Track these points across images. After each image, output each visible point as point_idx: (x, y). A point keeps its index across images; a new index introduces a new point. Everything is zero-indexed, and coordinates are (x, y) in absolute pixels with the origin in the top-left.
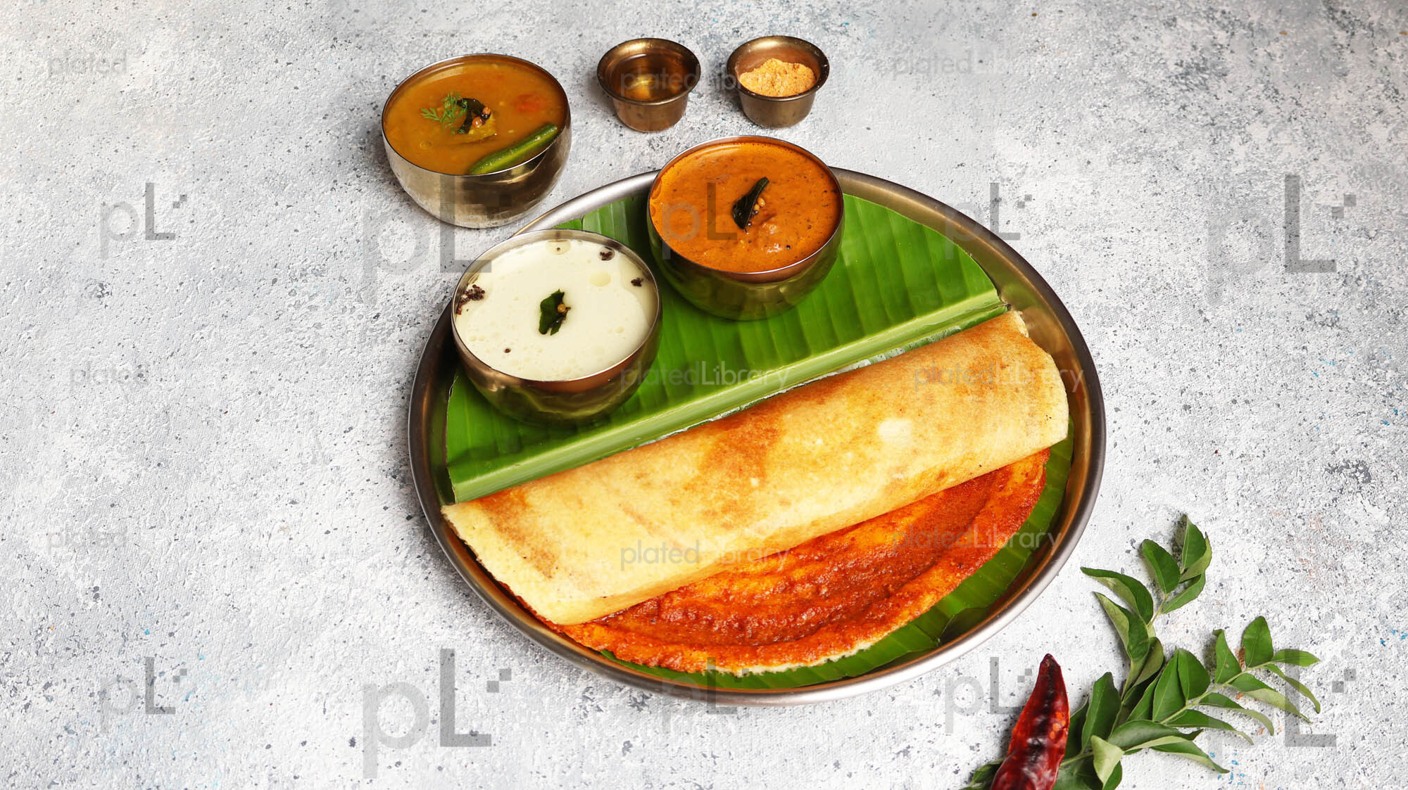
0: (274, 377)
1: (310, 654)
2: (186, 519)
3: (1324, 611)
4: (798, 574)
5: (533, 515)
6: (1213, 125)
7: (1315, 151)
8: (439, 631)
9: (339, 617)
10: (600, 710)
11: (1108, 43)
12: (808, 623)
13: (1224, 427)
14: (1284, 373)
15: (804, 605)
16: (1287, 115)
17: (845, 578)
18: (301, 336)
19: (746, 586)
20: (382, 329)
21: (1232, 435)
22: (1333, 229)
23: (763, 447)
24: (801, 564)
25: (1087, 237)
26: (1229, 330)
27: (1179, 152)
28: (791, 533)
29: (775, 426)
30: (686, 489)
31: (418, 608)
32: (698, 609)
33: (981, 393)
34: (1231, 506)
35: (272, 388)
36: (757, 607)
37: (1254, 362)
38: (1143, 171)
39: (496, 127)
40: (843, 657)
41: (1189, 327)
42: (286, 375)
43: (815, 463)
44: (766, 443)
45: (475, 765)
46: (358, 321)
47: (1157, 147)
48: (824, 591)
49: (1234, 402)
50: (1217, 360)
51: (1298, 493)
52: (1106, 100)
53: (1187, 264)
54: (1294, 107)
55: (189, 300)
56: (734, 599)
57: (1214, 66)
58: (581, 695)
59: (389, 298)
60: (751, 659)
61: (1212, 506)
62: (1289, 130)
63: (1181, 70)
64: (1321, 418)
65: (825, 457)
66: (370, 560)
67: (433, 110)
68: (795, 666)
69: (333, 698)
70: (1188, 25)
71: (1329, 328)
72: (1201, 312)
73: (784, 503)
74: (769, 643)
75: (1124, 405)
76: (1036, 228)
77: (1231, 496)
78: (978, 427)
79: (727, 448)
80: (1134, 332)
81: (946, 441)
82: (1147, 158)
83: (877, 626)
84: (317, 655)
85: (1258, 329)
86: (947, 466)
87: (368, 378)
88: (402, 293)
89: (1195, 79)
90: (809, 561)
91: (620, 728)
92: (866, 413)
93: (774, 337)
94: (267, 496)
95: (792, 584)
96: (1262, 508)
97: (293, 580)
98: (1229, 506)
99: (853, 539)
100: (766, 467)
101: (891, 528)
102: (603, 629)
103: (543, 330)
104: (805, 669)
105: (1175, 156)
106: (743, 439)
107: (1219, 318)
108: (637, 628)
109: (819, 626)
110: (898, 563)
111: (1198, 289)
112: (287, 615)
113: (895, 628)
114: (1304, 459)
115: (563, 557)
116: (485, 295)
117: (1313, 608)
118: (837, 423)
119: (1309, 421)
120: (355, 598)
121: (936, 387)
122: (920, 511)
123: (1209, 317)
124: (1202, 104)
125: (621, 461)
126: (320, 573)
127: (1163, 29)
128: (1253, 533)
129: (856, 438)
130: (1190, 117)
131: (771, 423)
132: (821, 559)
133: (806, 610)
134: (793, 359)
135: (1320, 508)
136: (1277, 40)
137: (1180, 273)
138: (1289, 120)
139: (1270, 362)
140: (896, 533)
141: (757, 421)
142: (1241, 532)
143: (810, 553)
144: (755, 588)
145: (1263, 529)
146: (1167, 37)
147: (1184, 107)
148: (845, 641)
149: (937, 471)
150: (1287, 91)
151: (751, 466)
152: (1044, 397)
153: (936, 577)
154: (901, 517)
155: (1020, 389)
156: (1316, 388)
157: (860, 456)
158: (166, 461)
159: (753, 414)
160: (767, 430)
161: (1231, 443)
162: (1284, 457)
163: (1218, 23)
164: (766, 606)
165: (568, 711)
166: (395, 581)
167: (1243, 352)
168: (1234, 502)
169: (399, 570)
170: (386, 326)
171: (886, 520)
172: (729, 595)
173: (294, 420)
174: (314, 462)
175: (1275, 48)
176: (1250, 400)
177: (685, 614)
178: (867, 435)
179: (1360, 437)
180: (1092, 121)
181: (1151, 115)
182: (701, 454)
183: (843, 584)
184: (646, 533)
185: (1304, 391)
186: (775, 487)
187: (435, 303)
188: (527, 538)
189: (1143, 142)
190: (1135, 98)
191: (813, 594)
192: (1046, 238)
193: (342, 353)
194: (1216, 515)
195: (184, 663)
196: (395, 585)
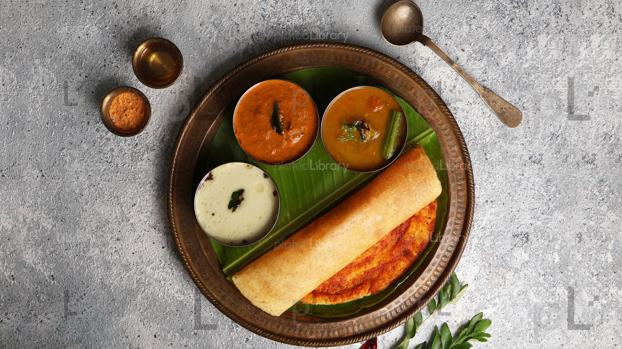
0: (98, 178)
1: (135, 303)
2: (79, 246)
3: (493, 296)
7: (565, 54)
8: (180, 295)
9: (143, 289)
14: (511, 187)
16: (560, 28)
18: (106, 156)
20: (140, 152)
21: (481, 218)
26: (495, 165)
31: (171, 286)
35: (99, 184)
37: (500, 181)
41: (478, 162)
42: (104, 177)
45: (197, 345)
46: (129, 148)
49: (487, 201)
51: (499, 245)
66: (151, 266)
69: (146, 320)
71: (536, 164)
72: (486, 154)
77: (473, 248)
84: (138, 304)
85: (507, 165)
91: (245, 333)
94: (107, 236)
96: (483, 252)
97: (124, 274)
98: (471, 251)
107: (492, 158)
111: (488, 141)
112: (124, 288)
114: (506, 230)
117: (489, 295)
119: (513, 212)
120: (148, 281)
123: (488, 158)
126: (134, 271)
130: (513, 27)
135: (505, 252)
138: (560, 32)
139: (507, 181)
142: (473, 262)
145: (481, 261)
147: (512, 20)
150: (565, 10)
156: (521, 195)
158: (64, 219)
161: (480, 222)
162: (498, 229)
165: (227, 327)
166: (161, 275)
167: (498, 176)
169: (162, 270)
170: (141, 151)
173: (111, 200)
174: (122, 221)
179: (531, 220)
180: (465, 28)
181: (495, 25)
185: (516, 197)
187: (160, 138)
189: (486, 45)
195: (92, 306)
196: (161, 277)
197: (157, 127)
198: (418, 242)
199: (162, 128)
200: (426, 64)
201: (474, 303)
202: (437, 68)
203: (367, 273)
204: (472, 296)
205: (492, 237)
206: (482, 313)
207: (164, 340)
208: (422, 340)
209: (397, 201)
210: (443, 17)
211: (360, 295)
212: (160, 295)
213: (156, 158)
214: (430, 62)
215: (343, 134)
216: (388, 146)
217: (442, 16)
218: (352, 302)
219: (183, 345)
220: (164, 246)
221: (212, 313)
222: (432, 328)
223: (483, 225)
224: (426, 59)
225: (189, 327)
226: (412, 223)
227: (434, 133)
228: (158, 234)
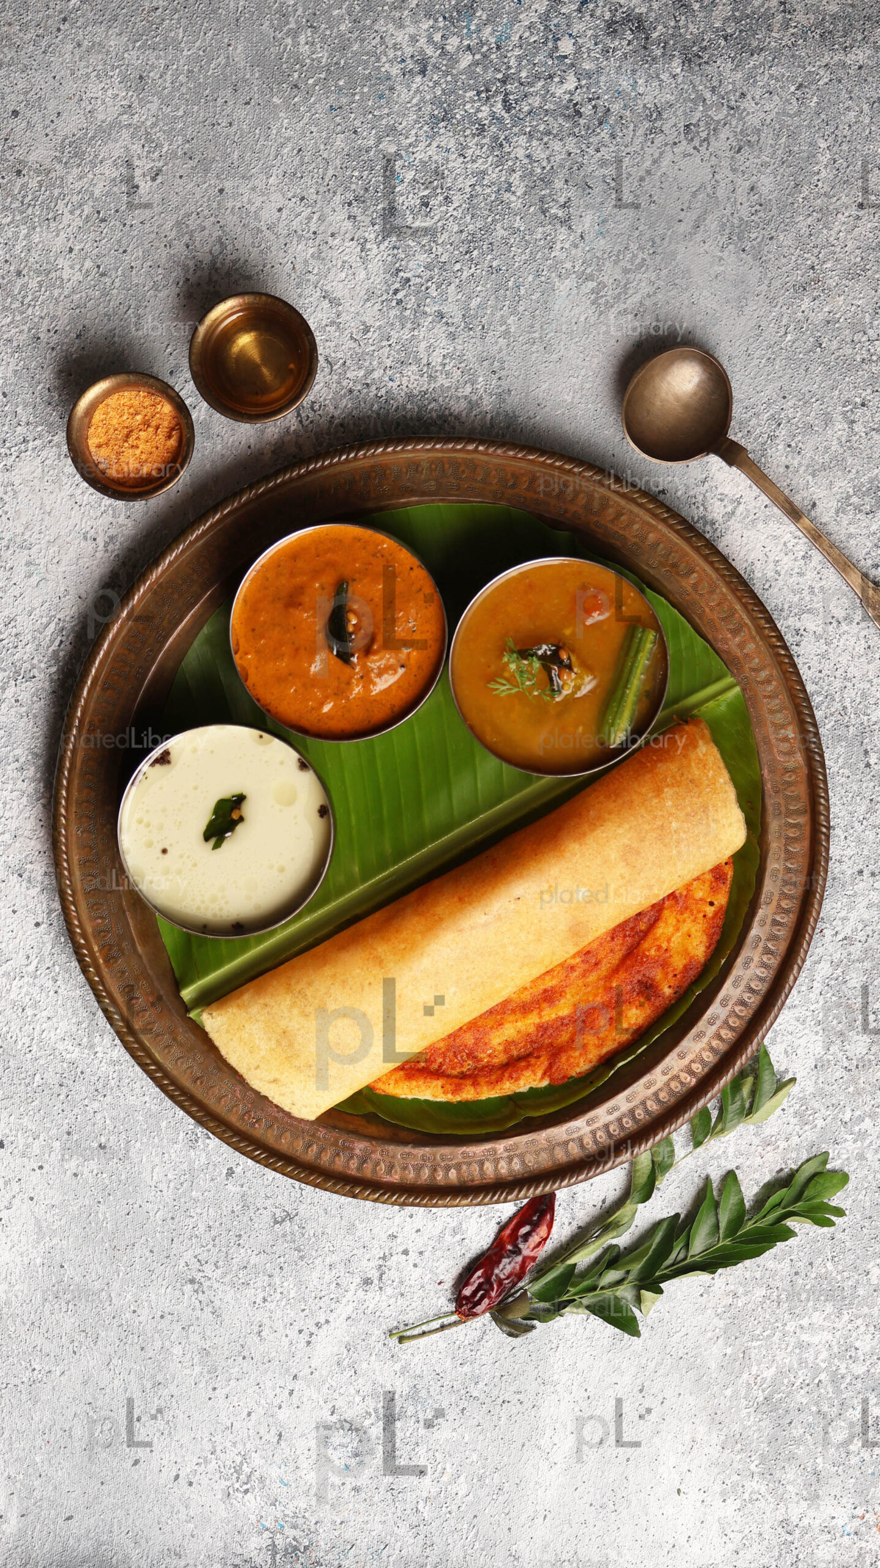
197: (44, 620)
198: (678, 962)
199: (57, 624)
200: (733, 513)
201: (807, 1127)
202: (760, 525)
203: (543, 1028)
204: (804, 1108)
205: (867, 965)
206: (826, 1153)
207: (23, 1155)
208: (669, 1210)
209: (630, 853)
210: (784, 397)
211: (522, 1082)
212: (20, 1043)
213: (35, 699)
214: (741, 508)
215: (506, 674)
216: (617, 714)
217: (782, 395)
218: (501, 1098)
219: (68, 1173)
220: (40, 920)
221: (147, 1098)
222: (698, 1182)
223: (847, 931)
224: (732, 501)
225: (89, 1128)
226: (666, 913)
227: (737, 689)
228: (28, 889)
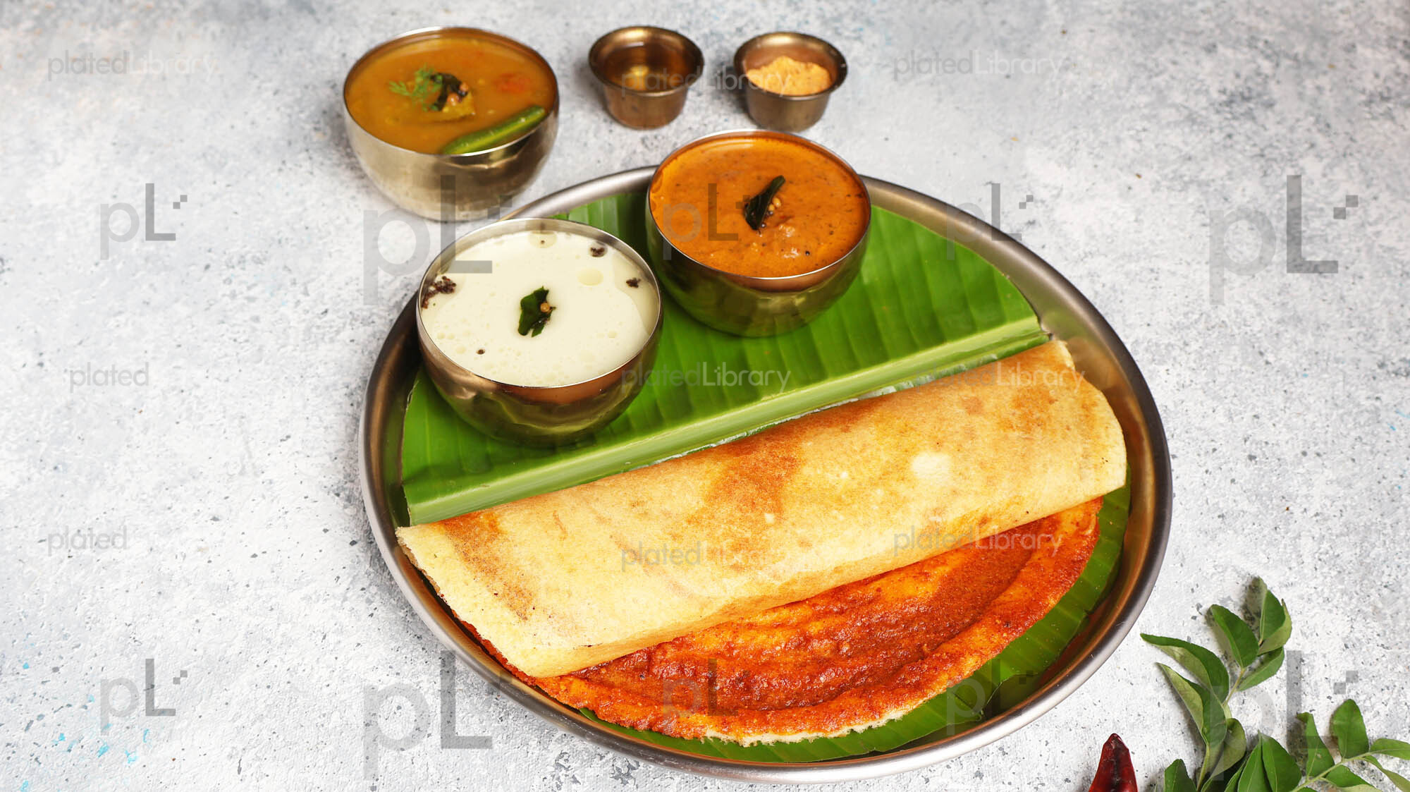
0: (201, 374)
1: (225, 700)
4: (815, 628)
5: (506, 543)
6: (1262, 156)
7: (1374, 190)
9: (263, 657)
10: (576, 781)
11: (1145, 66)
12: (827, 685)
13: (1295, 481)
14: (1357, 424)
15: (822, 664)
16: (1341, 150)
17: (870, 634)
18: (236, 329)
19: (753, 638)
22: (1400, 272)
23: (779, 478)
24: (818, 617)
25: (1132, 267)
26: (1294, 375)
27: (1228, 183)
28: (809, 579)
29: (793, 455)
30: (689, 522)
31: (360, 649)
32: (696, 663)
33: (1028, 429)
34: (1307, 571)
35: (197, 386)
36: (766, 664)
37: (1323, 412)
38: (1190, 200)
39: (475, 105)
40: (870, 727)
42: (215, 372)
43: (839, 500)
44: (783, 473)
46: (304, 317)
47: (1203, 176)
48: (845, 648)
49: (1304, 454)
50: (1282, 406)
51: (1382, 558)
52: (1145, 124)
53: (1243, 302)
54: (1349, 143)
55: (104, 283)
56: (738, 655)
57: (1259, 95)
58: (553, 762)
59: (340, 292)
60: (760, 725)
61: (1287, 570)
62: (1345, 165)
63: (1224, 98)
64: (1402, 476)
65: (851, 493)
66: (304, 591)
67: (403, 84)
68: (812, 736)
69: (250, 755)
70: (1229, 53)
71: (1403, 379)
72: (1261, 354)
73: (804, 544)
74: (781, 708)
75: (1181, 452)
76: (1075, 254)
77: (1308, 559)
78: (1027, 468)
79: (737, 477)
80: (1189, 373)
81: (990, 481)
82: (1193, 188)
83: (910, 692)
84: (234, 701)
85: (1326, 376)
86: (991, 510)
87: (314, 380)
88: (356, 287)
89: (1240, 108)
90: (827, 613)
92: (898, 446)
93: (784, 356)
94: (184, 510)
95: (808, 639)
96: (1343, 575)
97: (209, 612)
98: (1306, 571)
99: (879, 590)
100: (783, 501)
101: (923, 578)
102: (583, 683)
103: (523, 330)
104: (825, 739)
105: (1223, 186)
106: (756, 468)
107: (1283, 362)
108: (622, 684)
109: (840, 690)
110: (932, 619)
111: (1256, 329)
112: (200, 652)
113: (932, 694)
114: (1386, 521)
115: (542, 595)
116: (456, 288)
118: (865, 454)
119: (1389, 479)
120: (283, 636)
121: (977, 420)
122: (955, 561)
123: (1271, 360)
124: (1250, 134)
125: (612, 486)
126: (243, 604)
127: (1203, 55)
128: (1335, 602)
129: (886, 473)
130: (1238, 147)
131: (789, 450)
132: (842, 612)
133: (824, 670)
134: (807, 382)
136: (1325, 73)
137: (1237, 312)
138: (1344, 155)
139: (1341, 411)
140: (929, 585)
141: (772, 447)
142: (1321, 600)
143: (829, 604)
144: (764, 642)
145: (1346, 598)
146: (1208, 64)
147: (1230, 136)
148: (872, 709)
149: (979, 515)
150: (1339, 125)
151: (766, 500)
152: (1098, 437)
153: (979, 637)
154: (934, 567)
155: (1072, 427)
156: (1393, 444)
157: (891, 494)
158: (64, 464)
159: (767, 439)
160: (785, 459)
161: (1304, 500)
162: (1364, 518)
163: (1262, 52)
164: (777, 664)
166: (333, 616)
167: (1311, 400)
168: (1312, 566)
169: (339, 603)
170: (336, 324)
171: (918, 569)
172: (733, 649)
173: (222, 424)
174: (242, 473)
175: (1324, 81)
176: (1321, 453)
177: (681, 669)
178: (898, 470)
180: (1130, 145)
181: (1196, 142)
182: (708, 483)
183: (867, 642)
184: (642, 572)
185: (1381, 445)
186: (793, 524)
188: (500, 572)
189: (1187, 170)
190: (1177, 124)
191: (832, 651)
192: (1087, 266)
193: (282, 350)
194: (1292, 580)
195: (69, 705)
196: (333, 622)
